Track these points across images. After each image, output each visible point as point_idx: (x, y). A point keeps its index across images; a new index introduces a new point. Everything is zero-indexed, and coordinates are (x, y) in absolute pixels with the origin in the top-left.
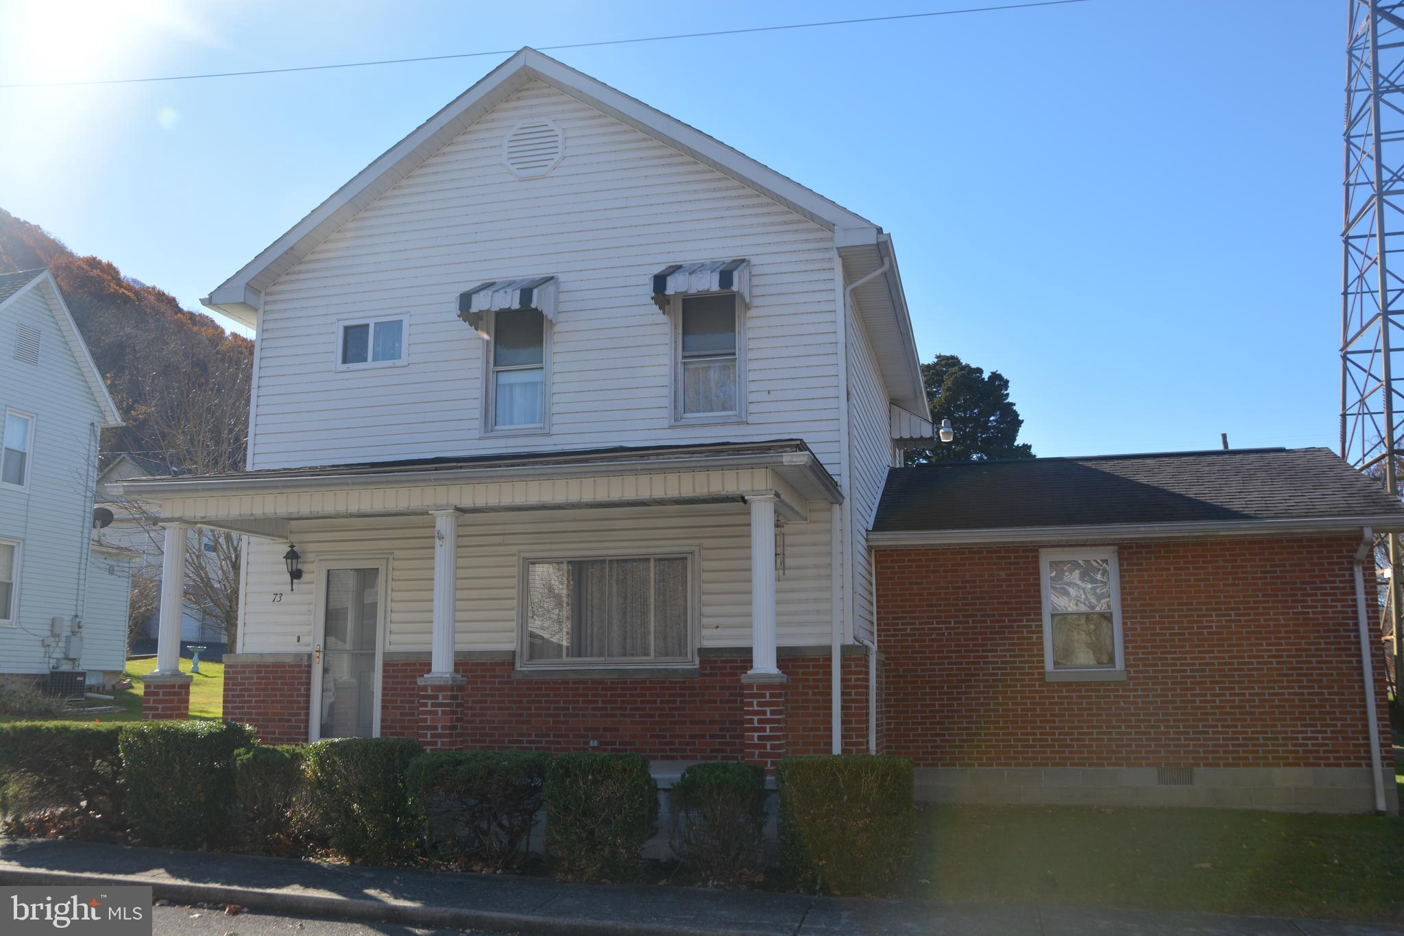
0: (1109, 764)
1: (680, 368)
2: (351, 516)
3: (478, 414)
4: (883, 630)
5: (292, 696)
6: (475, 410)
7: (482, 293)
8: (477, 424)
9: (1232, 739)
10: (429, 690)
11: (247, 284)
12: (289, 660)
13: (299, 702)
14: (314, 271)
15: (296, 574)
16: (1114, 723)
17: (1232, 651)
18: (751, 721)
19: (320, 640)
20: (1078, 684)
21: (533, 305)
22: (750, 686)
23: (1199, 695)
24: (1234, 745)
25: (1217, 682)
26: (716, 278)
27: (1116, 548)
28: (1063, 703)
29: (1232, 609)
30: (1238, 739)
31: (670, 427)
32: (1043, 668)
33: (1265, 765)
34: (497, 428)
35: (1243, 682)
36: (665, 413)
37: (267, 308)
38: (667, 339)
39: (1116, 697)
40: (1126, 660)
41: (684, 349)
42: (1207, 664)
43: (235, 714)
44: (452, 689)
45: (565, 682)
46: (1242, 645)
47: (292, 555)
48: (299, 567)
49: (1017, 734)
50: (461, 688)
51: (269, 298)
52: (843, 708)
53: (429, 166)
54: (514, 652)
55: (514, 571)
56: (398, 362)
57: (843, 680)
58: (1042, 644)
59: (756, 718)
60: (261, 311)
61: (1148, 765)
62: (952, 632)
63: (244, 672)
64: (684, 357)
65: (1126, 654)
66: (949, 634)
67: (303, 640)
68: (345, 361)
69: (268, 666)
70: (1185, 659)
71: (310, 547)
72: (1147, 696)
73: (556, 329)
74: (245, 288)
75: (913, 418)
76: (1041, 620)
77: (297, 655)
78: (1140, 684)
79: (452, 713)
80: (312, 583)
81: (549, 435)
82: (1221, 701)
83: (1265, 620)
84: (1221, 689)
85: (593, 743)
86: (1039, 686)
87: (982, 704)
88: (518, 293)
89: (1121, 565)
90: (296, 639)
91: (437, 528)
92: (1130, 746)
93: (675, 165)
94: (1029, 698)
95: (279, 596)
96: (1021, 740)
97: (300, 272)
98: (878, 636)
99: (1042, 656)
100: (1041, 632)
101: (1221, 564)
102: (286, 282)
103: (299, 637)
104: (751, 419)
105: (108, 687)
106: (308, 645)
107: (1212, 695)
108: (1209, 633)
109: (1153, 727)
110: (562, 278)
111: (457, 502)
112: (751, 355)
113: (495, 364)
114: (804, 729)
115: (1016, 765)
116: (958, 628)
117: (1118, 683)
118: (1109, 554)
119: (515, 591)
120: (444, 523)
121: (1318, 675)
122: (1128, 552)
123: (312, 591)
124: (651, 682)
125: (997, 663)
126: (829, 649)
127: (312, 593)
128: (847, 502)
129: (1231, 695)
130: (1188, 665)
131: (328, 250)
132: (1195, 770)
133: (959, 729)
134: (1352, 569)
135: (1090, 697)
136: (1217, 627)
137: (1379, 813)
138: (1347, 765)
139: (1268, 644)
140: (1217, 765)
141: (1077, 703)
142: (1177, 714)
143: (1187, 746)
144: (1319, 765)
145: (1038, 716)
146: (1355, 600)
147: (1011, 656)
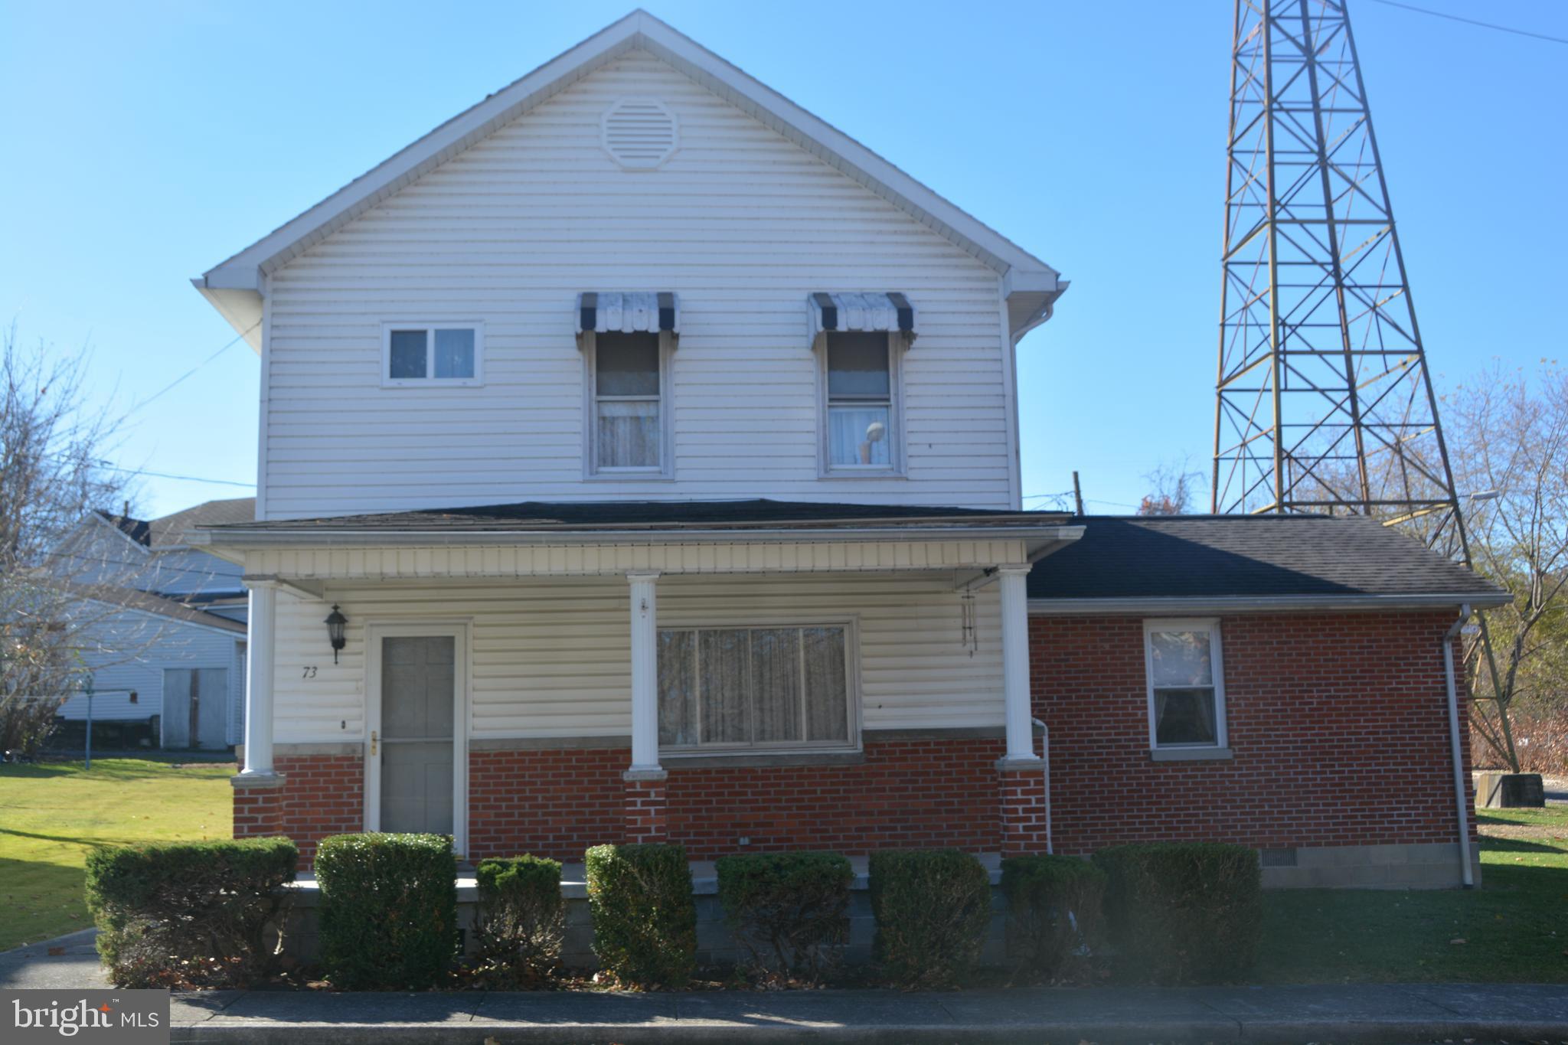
1: (830, 413)
3: (581, 451)
6: (574, 445)
8: (581, 464)
9: (1332, 817)
14: (344, 255)
15: (338, 644)
16: (1220, 804)
17: (1332, 728)
18: (1016, 811)
19: (376, 726)
20: (1183, 763)
21: (676, 330)
22: (1013, 774)
23: (1300, 773)
24: (1334, 824)
25: (1318, 760)
26: (894, 316)
27: (1217, 620)
28: (1168, 784)
29: (1332, 685)
30: (1338, 817)
31: (820, 480)
32: (1147, 746)
33: (1364, 843)
34: (608, 469)
35: (1342, 759)
36: (812, 463)
37: (275, 298)
39: (1221, 776)
40: (1229, 737)
41: (831, 391)
42: (1309, 741)
45: (707, 772)
46: (1341, 722)
47: (335, 619)
48: (342, 633)
49: (1123, 817)
51: (280, 285)
56: (469, 382)
58: (1145, 720)
59: (1020, 807)
60: (267, 302)
62: (1055, 708)
64: (832, 400)
65: (1229, 731)
66: (1052, 711)
67: (350, 725)
68: (394, 374)
69: (305, 760)
70: (1288, 736)
72: (1251, 775)
73: (678, 356)
76: (1144, 695)
77: (346, 745)
78: (1244, 762)
80: (360, 653)
81: (673, 481)
82: (1322, 779)
83: (1363, 696)
84: (1321, 766)
85: (744, 841)
86: (1146, 765)
87: (1087, 786)
88: (659, 311)
89: (1223, 638)
90: (339, 724)
91: (632, 599)
92: (1235, 827)
94: (1135, 778)
95: (312, 670)
96: (1128, 824)
97: (323, 255)
99: (1147, 733)
100: (1144, 708)
101: (1321, 638)
102: (302, 266)
103: (344, 723)
104: (911, 475)
106: (359, 732)
107: (1314, 773)
108: (1310, 709)
109: (1257, 807)
110: (680, 295)
111: (665, 565)
112: (909, 403)
113: (598, 393)
114: (983, 818)
116: (1061, 704)
117: (1224, 762)
118: (1211, 627)
121: (1411, 751)
122: (1227, 623)
123: (361, 664)
125: (1101, 741)
127: (361, 667)
129: (1331, 773)
130: (1290, 742)
131: (365, 231)
132: (1299, 850)
133: (1063, 813)
134: (1441, 645)
135: (1196, 777)
136: (1318, 703)
137: (1467, 887)
138: (1437, 841)
139: (1366, 721)
140: (1319, 844)
141: (1182, 783)
142: (1280, 793)
143: (1291, 825)
144: (1412, 841)
145: (1144, 797)
146: (1444, 676)
147: (1116, 734)
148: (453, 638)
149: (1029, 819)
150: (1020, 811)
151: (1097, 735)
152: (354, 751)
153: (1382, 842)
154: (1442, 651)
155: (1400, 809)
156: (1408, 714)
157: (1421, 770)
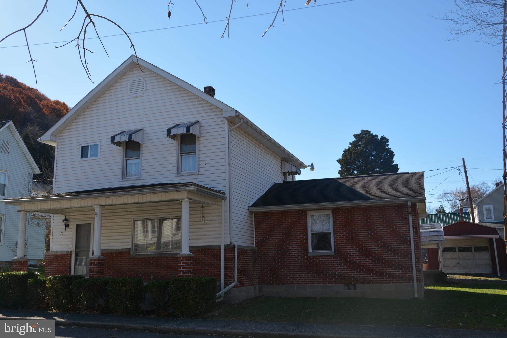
0: (329, 283)
1: (180, 157)
2: (82, 207)
3: (120, 173)
4: (257, 239)
5: (65, 264)
6: (119, 172)
7: (118, 136)
8: (120, 177)
9: (368, 274)
10: (92, 261)
11: (51, 134)
12: (65, 253)
13: (67, 266)
14: (73, 129)
15: (67, 226)
16: (330, 269)
17: (369, 245)
18: (180, 268)
19: (74, 247)
20: (319, 256)
21: (132, 140)
22: (180, 258)
23: (358, 260)
24: (369, 276)
25: (364, 255)
26: (185, 129)
27: (331, 210)
28: (314, 263)
29: (369, 230)
30: (370, 274)
31: (176, 176)
32: (308, 251)
33: (380, 283)
34: (127, 178)
35: (373, 255)
36: (175, 172)
37: (59, 141)
38: (176, 148)
39: (331, 260)
40: (335, 248)
41: (181, 151)
42: (361, 249)
43: (49, 271)
44: (99, 260)
45: (144, 258)
46: (372, 242)
47: (66, 220)
48: (68, 223)
49: (299, 273)
50: (103, 260)
51: (59, 138)
52: (225, 265)
53: (106, 94)
54: (130, 249)
55: (130, 223)
56: (97, 158)
57: (225, 256)
58: (308, 243)
59: (181, 267)
60: (57, 142)
61: (341, 283)
63: (51, 257)
64: (181, 154)
65: (335, 246)
66: (278, 240)
67: (70, 246)
68: (82, 157)
69: (59, 255)
70: (354, 247)
71: (71, 217)
72: (341, 260)
73: (143, 146)
74: (51, 135)
75: (289, 165)
76: (307, 235)
77: (67, 251)
78: (339, 256)
79: (98, 267)
80: (72, 228)
81: (141, 180)
82: (365, 261)
83: (380, 234)
84: (365, 257)
85: (152, 277)
86: (306, 257)
87: (288, 264)
88: (128, 136)
89: (333, 216)
90: (67, 246)
91: (96, 211)
92: (335, 277)
93: (179, 91)
94: (303, 261)
95: (62, 233)
96: (300, 275)
97: (68, 129)
98: (255, 241)
99: (308, 247)
100: (307, 239)
101: (365, 215)
102: (64, 133)
103: (68, 246)
104: (200, 173)
105: (38, 265)
106: (70, 248)
107: (362, 259)
108: (361, 239)
109: (343, 270)
110: (145, 129)
111: (100, 203)
112: (200, 152)
113: (126, 157)
115: (299, 284)
116: (280, 238)
117: (332, 256)
118: (330, 213)
119: (131, 229)
120: (98, 210)
121: (397, 252)
122: (335, 211)
123: (72, 230)
124: (169, 257)
125: (293, 250)
126: (220, 246)
127: (72, 232)
128: (228, 199)
129: (368, 259)
130: (355, 249)
131: (77, 122)
132: (357, 285)
133: (281, 272)
134: (408, 216)
135: (323, 261)
136: (364, 236)
137: (416, 298)
138: (406, 282)
139: (381, 242)
140: (364, 283)
141: (318, 263)
142: (351, 266)
143: (354, 277)
144: (397, 283)
145: (306, 267)
146: (409, 226)
147: (297, 247)
148: (91, 223)
149: (184, 271)
150: (181, 269)
151: (291, 248)
152: (68, 253)
153: (386, 283)
154: (408, 218)
155: (393, 272)
156: (396, 239)
157: (401, 258)
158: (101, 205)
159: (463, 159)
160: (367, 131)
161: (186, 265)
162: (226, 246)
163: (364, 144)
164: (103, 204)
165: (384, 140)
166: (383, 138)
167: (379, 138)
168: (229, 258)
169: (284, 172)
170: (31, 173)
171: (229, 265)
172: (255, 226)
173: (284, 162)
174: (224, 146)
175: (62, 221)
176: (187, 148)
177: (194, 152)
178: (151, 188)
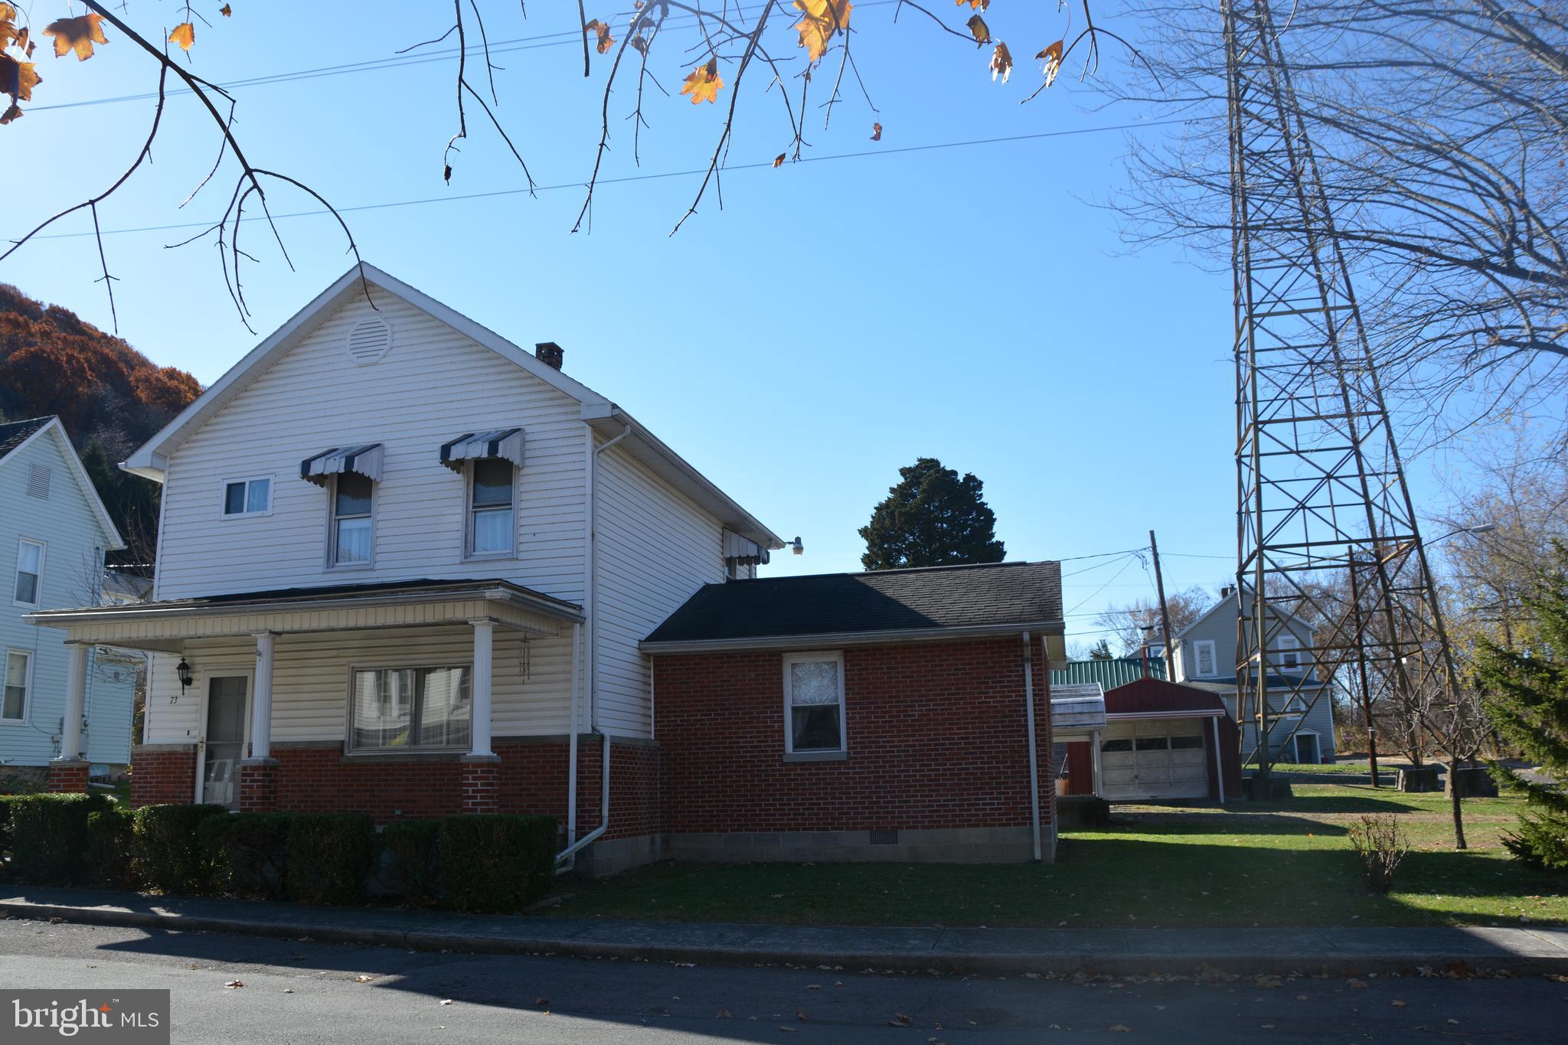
0: (833, 829)
1: (471, 517)
2: (225, 636)
3: (322, 553)
4: (659, 722)
5: (181, 777)
6: (320, 549)
7: (318, 460)
8: (322, 562)
9: (928, 806)
10: (249, 769)
11: (153, 452)
12: (180, 749)
13: (187, 782)
14: (206, 440)
15: (187, 682)
16: (837, 795)
17: (930, 735)
18: (467, 791)
19: (204, 734)
20: (809, 763)
21: (354, 470)
22: (467, 765)
23: (903, 771)
24: (929, 811)
25: (918, 761)
26: (486, 447)
27: (842, 652)
28: (797, 780)
29: (931, 700)
30: (933, 806)
31: (461, 563)
32: (784, 751)
33: (954, 827)
34: (338, 564)
35: (938, 760)
36: (458, 552)
37: (171, 470)
38: (461, 493)
39: (839, 774)
40: (848, 743)
41: (474, 501)
42: (910, 746)
43: (140, 792)
44: (265, 768)
45: (378, 765)
46: (938, 730)
47: (183, 667)
48: (190, 675)
49: (761, 805)
50: (274, 768)
51: (173, 462)
52: (578, 783)
53: (293, 355)
54: (343, 742)
55: (345, 678)
56: (265, 513)
57: (578, 761)
58: (783, 731)
59: (471, 789)
60: (167, 472)
61: (862, 829)
62: (712, 722)
63: (147, 759)
64: (474, 507)
65: (848, 738)
66: (710, 724)
67: (193, 733)
68: (228, 511)
69: (165, 754)
70: (894, 742)
71: (198, 660)
72: (863, 773)
73: (381, 485)
74: (152, 455)
75: (742, 539)
76: (782, 712)
77: (185, 745)
78: (858, 763)
79: (263, 786)
80: (199, 688)
81: (373, 570)
82: (920, 776)
83: (957, 709)
84: (921, 765)
85: (398, 812)
86: (780, 765)
87: (735, 781)
88: (343, 460)
89: (846, 666)
90: (187, 733)
91: (258, 647)
92: (849, 813)
94: (771, 775)
95: (175, 699)
96: (764, 810)
97: (196, 441)
98: (655, 726)
99: (783, 741)
100: (783, 721)
101: (923, 663)
102: (185, 449)
104: (521, 556)
105: (115, 777)
106: (195, 737)
107: (914, 771)
108: (913, 720)
109: (867, 798)
110: (387, 444)
111: (270, 626)
112: (523, 505)
113: (337, 514)
115: (761, 830)
116: (717, 719)
117: (841, 763)
118: (837, 657)
119: (345, 693)
120: (263, 643)
121: (996, 752)
122: (850, 654)
123: (199, 694)
124: (440, 765)
125: (746, 747)
126: (567, 737)
127: (198, 697)
128: (589, 622)
129: (928, 770)
130: (896, 746)
131: (217, 424)
132: (899, 832)
133: (717, 801)
134: (1023, 666)
135: (819, 774)
136: (919, 715)
137: (1037, 862)
138: (1015, 825)
139: (958, 729)
140: (917, 828)
141: (808, 779)
142: (886, 787)
143: (894, 812)
144: (994, 825)
145: (778, 790)
146: (1025, 691)
147: (758, 742)
148: (247, 677)
149: (476, 797)
150: (470, 792)
151: (743, 742)
152: (189, 749)
153: (969, 826)
154: (1024, 671)
155: (985, 799)
156: (994, 722)
157: (1004, 767)
158: (271, 632)
159: (1152, 533)
160: (932, 460)
161: (482, 785)
162: (581, 737)
163: (924, 491)
164: (278, 628)
165: (973, 484)
166: (969, 478)
167: (961, 478)
168: (589, 766)
169: (729, 556)
170: (101, 548)
171: (589, 783)
172: (655, 689)
173: (729, 532)
174: (581, 491)
175: (174, 669)
176: (492, 492)
177: (507, 504)
178: (397, 592)
